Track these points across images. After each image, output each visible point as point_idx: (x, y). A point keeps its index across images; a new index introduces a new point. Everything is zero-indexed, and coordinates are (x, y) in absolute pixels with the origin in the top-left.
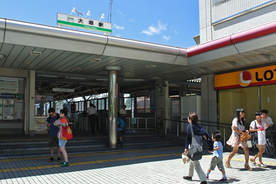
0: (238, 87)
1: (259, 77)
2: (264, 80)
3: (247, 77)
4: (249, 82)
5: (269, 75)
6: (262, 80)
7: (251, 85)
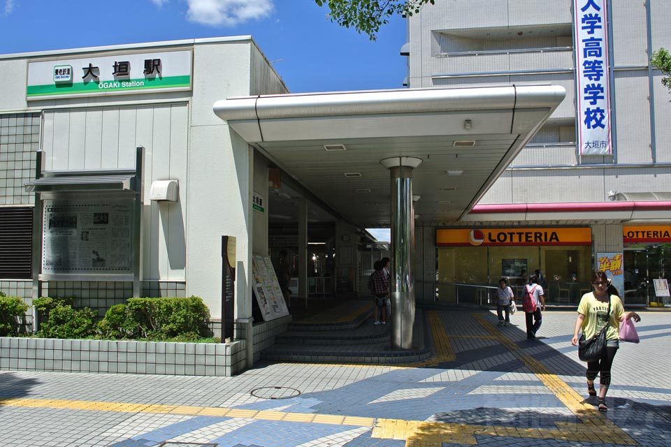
0: (468, 245)
1: (492, 238)
2: (497, 241)
3: (478, 235)
4: (481, 241)
5: (502, 237)
6: (495, 240)
7: (483, 245)
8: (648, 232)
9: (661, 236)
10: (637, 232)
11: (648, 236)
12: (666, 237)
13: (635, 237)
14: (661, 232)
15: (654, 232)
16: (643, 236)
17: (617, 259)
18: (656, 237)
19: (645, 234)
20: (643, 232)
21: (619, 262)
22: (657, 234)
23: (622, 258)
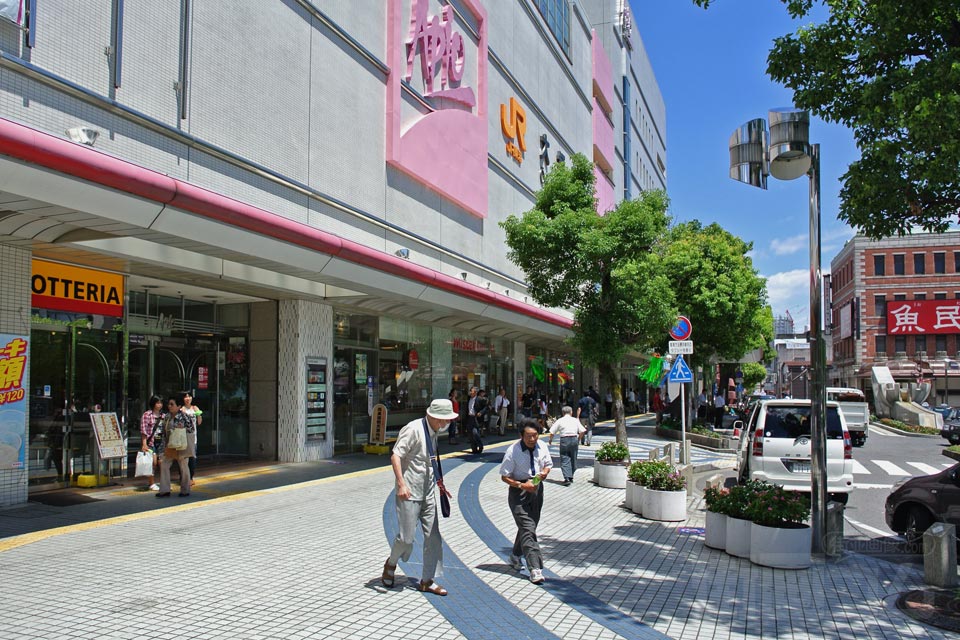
8: (77, 283)
9: (103, 300)
10: (54, 280)
11: (76, 296)
12: (113, 302)
13: (48, 293)
14: (103, 287)
15: (89, 285)
16: (66, 294)
17: (13, 353)
18: (92, 299)
19: (71, 287)
20: (67, 282)
21: (18, 363)
22: (94, 293)
23: (27, 353)
